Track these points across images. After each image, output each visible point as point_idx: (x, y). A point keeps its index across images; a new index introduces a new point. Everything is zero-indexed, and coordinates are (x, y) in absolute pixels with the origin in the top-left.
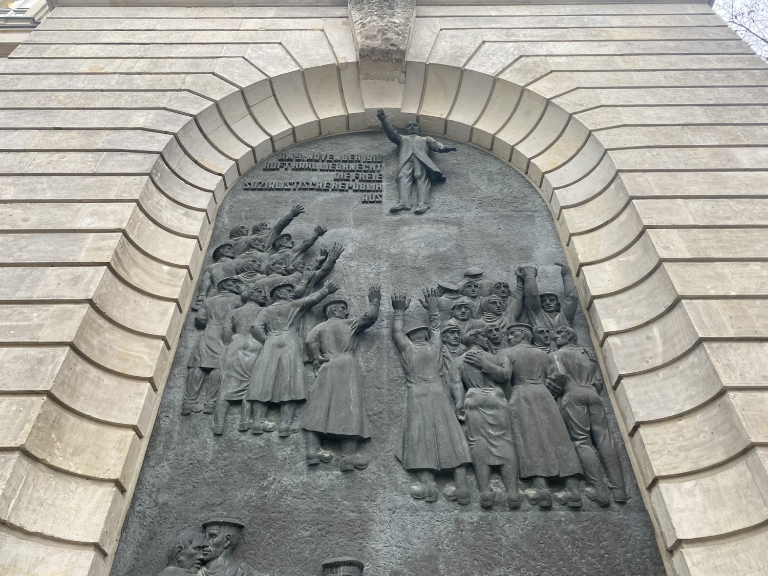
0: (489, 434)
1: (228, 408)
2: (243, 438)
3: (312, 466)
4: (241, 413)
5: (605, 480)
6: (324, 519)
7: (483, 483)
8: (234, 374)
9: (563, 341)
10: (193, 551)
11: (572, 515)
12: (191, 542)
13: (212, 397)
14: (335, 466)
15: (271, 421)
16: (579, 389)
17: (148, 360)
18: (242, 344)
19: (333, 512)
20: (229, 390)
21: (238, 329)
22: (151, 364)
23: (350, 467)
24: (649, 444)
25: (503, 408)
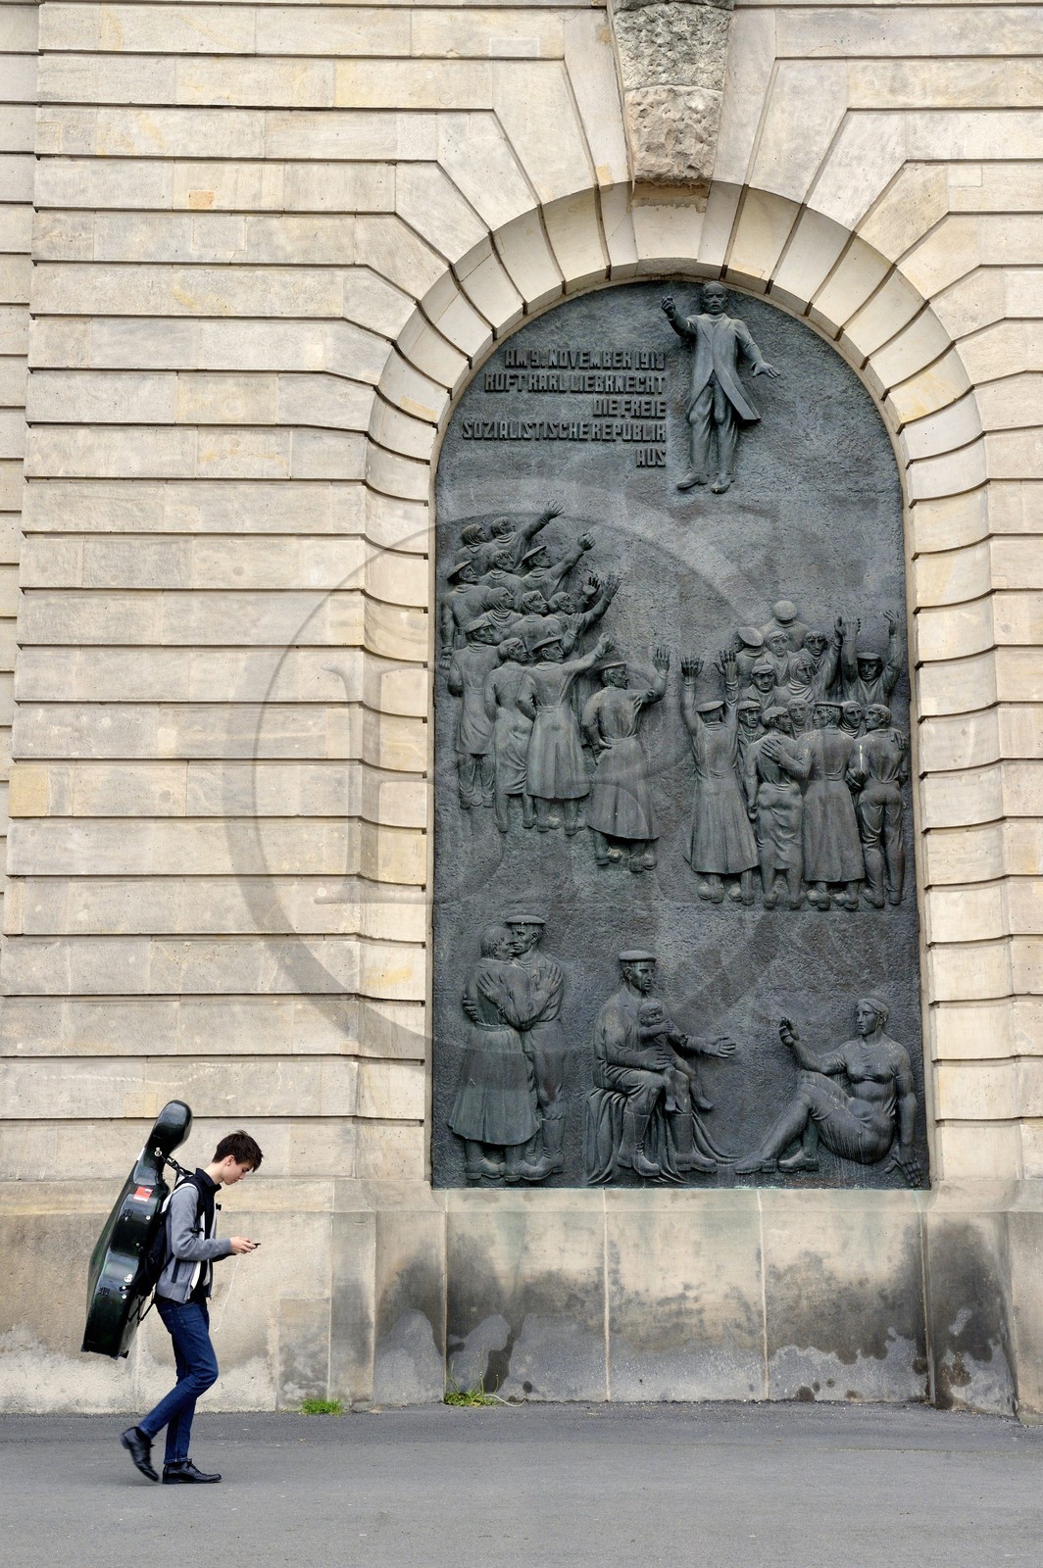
0: (778, 837)
1: (509, 802)
2: (529, 834)
3: (603, 867)
4: (523, 806)
5: (885, 881)
6: (617, 916)
7: (767, 886)
8: (509, 763)
9: (874, 725)
10: (507, 947)
11: (847, 915)
12: (503, 940)
13: (490, 789)
14: (625, 866)
15: (555, 816)
16: (880, 788)
17: (417, 750)
18: (512, 724)
19: (625, 910)
20: (507, 781)
21: (502, 701)
22: (421, 754)
23: (639, 869)
24: (932, 853)
25: (796, 807)
